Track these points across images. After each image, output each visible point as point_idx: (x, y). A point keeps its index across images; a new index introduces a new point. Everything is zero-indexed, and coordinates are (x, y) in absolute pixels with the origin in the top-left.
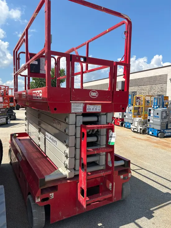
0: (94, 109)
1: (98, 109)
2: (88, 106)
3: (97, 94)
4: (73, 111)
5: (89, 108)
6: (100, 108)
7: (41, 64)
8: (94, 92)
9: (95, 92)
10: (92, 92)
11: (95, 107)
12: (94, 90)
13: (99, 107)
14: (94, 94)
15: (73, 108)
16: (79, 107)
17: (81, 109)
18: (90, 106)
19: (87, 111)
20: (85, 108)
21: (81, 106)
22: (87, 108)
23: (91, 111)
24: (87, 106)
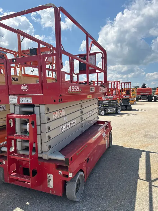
0: (26, 101)
1: (29, 100)
4: (10, 103)
5: (22, 100)
11: (27, 99)
13: (30, 99)
14: (25, 88)
16: (14, 99)
19: (20, 103)
20: (18, 100)
22: (20, 100)
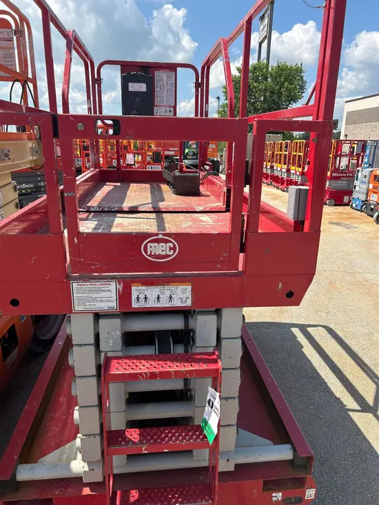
2: (136, 290)
3: (174, 249)
6: (189, 293)
7: (156, 89)
8: (158, 241)
9: (166, 241)
10: (149, 242)
12: (160, 236)
15: (79, 298)
17: (109, 301)
18: (144, 288)
21: (110, 291)
23: (152, 304)
24: (134, 288)
